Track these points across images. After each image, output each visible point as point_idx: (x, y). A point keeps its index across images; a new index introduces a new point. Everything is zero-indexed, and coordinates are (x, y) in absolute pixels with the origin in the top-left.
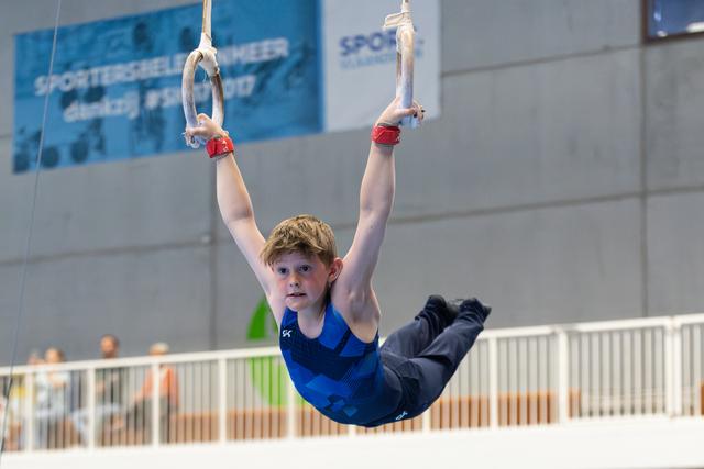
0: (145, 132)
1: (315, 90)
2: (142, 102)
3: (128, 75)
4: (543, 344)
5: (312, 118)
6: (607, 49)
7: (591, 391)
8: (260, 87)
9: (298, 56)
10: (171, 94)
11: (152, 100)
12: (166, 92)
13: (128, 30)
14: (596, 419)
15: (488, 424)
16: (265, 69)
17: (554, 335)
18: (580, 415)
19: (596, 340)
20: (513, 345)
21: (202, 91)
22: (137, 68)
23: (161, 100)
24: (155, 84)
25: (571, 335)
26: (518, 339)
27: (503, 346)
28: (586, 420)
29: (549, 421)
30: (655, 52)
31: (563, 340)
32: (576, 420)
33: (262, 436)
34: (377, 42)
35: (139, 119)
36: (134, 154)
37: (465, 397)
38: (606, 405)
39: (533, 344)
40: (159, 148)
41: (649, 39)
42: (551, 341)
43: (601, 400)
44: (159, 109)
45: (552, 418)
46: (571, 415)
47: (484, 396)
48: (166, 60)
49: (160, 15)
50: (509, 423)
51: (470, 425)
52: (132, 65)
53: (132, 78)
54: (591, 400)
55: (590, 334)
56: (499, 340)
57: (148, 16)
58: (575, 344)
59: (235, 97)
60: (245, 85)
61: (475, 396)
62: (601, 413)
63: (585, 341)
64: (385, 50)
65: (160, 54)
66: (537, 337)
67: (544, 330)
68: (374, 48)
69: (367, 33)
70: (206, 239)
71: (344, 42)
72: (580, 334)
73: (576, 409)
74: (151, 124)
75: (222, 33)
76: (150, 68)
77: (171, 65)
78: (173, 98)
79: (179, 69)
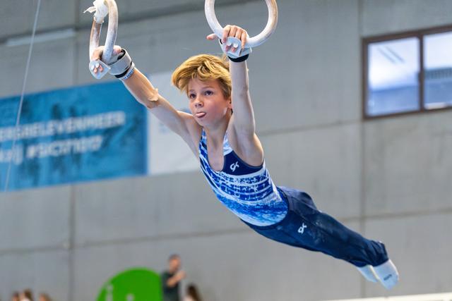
0: (26, 173)
1: (142, 147)
2: (25, 152)
5: (139, 165)
6: (339, 123)
8: (105, 144)
9: (131, 125)
10: (44, 148)
11: (32, 152)
12: (41, 147)
13: (18, 108)
16: (108, 133)
21: (65, 146)
22: (21, 130)
23: (38, 153)
24: (34, 141)
30: (371, 126)
35: (23, 165)
36: (18, 186)
40: (36, 183)
41: (366, 117)
44: (36, 159)
48: (41, 125)
49: (38, 96)
52: (18, 128)
57: (31, 96)
59: (88, 151)
60: (95, 143)
65: (39, 120)
70: (66, 245)
74: (30, 169)
75: (80, 108)
76: (31, 131)
77: (46, 128)
78: (45, 151)
79: (50, 132)
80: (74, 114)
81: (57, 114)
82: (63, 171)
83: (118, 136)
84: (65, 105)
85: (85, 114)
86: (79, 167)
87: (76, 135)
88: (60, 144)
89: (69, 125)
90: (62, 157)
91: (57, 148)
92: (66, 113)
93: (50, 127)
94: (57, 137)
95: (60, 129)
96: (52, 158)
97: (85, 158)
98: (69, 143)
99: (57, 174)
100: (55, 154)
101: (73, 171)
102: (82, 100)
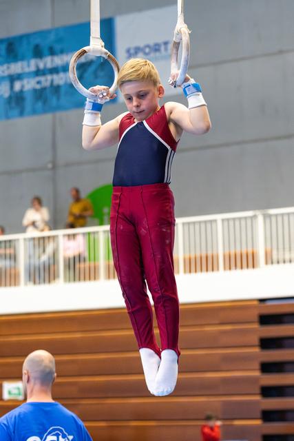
0: (13, 104)
2: (12, 87)
3: (3, 72)
4: (249, 222)
6: (281, 52)
7: (278, 249)
8: (81, 77)
10: (28, 83)
11: (17, 86)
12: (25, 81)
13: (3, 47)
14: (281, 265)
15: (218, 270)
16: (83, 67)
17: (255, 216)
18: (272, 263)
19: (280, 219)
20: (231, 223)
21: (46, 80)
22: (8, 68)
23: (23, 87)
24: (19, 77)
25: (266, 216)
26: (234, 219)
27: (226, 223)
28: (275, 266)
29: (253, 267)
31: (260, 219)
32: (270, 266)
33: (85, 279)
34: (147, 50)
35: (10, 98)
36: (8, 117)
37: (204, 255)
38: (287, 257)
39: (243, 222)
40: (22, 114)
42: (254, 221)
43: (284, 254)
44: (21, 91)
45: (255, 266)
46: (267, 263)
47: (215, 253)
48: (25, 63)
49: (21, 38)
50: (230, 269)
51: (207, 270)
52: (5, 66)
53: (6, 73)
54: (278, 254)
55: (276, 215)
56: (223, 220)
57: (14, 38)
58: (268, 221)
59: (66, 84)
61: (210, 253)
62: (284, 262)
63: (274, 219)
64: (152, 55)
65: (22, 59)
66: (246, 218)
67: (250, 213)
68: (146, 54)
69: (142, 45)
70: (50, 166)
71: (128, 51)
72: (270, 216)
73: (269, 260)
74: (17, 100)
75: (57, 47)
76: (16, 68)
77: (29, 66)
78: (29, 85)
79: (33, 68)
80: (52, 52)
81: (38, 53)
82: (45, 102)
83: (91, 69)
84: (45, 44)
85: (62, 52)
86: (58, 98)
87: (54, 71)
88: (42, 79)
89: (48, 62)
90: (43, 89)
91: (39, 82)
92: (46, 51)
93: (33, 64)
94: (38, 72)
95: (41, 66)
96: (35, 90)
97: (63, 90)
98: (49, 77)
99: (40, 104)
100: (38, 87)
101: (54, 101)
102: (59, 40)
